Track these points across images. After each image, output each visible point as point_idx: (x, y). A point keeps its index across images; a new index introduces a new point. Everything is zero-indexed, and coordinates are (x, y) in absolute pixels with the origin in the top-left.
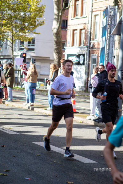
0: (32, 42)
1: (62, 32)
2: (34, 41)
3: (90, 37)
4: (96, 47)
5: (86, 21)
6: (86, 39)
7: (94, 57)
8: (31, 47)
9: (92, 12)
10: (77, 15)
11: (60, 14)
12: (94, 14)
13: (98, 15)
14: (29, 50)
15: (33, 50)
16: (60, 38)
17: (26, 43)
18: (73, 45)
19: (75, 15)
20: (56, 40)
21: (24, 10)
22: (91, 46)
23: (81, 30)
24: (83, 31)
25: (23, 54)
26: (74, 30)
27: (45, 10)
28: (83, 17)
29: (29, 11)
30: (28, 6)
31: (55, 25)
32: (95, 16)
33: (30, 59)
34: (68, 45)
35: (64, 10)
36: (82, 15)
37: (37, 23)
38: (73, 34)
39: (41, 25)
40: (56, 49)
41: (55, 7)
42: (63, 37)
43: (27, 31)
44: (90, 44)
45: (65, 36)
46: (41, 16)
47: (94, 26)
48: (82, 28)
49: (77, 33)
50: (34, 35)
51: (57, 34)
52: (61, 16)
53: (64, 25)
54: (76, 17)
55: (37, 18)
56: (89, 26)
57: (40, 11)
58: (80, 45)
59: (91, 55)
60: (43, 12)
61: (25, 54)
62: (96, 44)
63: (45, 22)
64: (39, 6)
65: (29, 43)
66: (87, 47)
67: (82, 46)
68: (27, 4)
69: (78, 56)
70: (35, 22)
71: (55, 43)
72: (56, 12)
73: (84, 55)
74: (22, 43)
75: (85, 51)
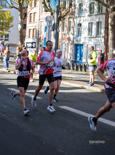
0: (7, 36)
1: (23, 30)
2: (8, 35)
3: (38, 33)
4: (42, 38)
5: (36, 24)
6: (36, 34)
7: (40, 44)
8: (7, 39)
9: (39, 20)
10: (31, 22)
11: (22, 21)
12: (40, 21)
13: (42, 21)
14: (6, 40)
15: (8, 40)
16: (23, 33)
17: (4, 37)
18: (29, 37)
19: (30, 21)
20: (20, 34)
21: (2, 19)
22: (39, 38)
23: (33, 29)
24: (35, 30)
25: (3, 42)
26: (30, 30)
27: (14, 18)
28: (34, 22)
29: (6, 19)
30: (4, 16)
31: (20, 27)
32: (41, 22)
33: (6, 45)
34: (27, 37)
35: (24, 18)
36: (34, 21)
37: (10, 25)
38: (30, 32)
39: (12, 27)
40: (20, 39)
41: (19, 17)
42: (24, 33)
43: (4, 30)
44: (38, 36)
45: (25, 33)
46: (12, 22)
47: (41, 27)
48: (34, 28)
49: (31, 31)
50: (9, 32)
51: (21, 32)
52: (23, 22)
53: (24, 26)
54: (31, 23)
55: (10, 23)
56: (38, 27)
57: (11, 19)
58: (33, 37)
59: (39, 43)
60: (13, 20)
61: (4, 42)
62: (42, 37)
63: (14, 25)
64: (11, 16)
65: (6, 36)
66: (37, 38)
67: (34, 38)
68: (4, 15)
69: (32, 43)
70: (9, 25)
71: (19, 36)
72: (20, 19)
73: (35, 43)
74: (2, 36)
75: (36, 40)
